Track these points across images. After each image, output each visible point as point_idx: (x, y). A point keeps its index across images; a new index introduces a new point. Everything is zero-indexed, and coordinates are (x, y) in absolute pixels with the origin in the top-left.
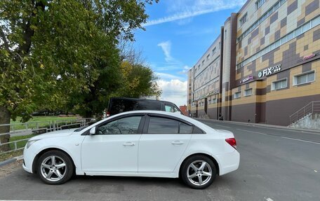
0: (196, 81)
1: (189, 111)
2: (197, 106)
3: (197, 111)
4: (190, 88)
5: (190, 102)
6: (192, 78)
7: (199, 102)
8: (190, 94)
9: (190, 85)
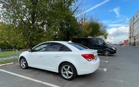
0: (134, 25)
1: (130, 43)
2: (135, 39)
3: (135, 42)
4: (131, 30)
5: (130, 37)
6: (132, 24)
7: (136, 37)
8: (130, 33)
9: (131, 28)
